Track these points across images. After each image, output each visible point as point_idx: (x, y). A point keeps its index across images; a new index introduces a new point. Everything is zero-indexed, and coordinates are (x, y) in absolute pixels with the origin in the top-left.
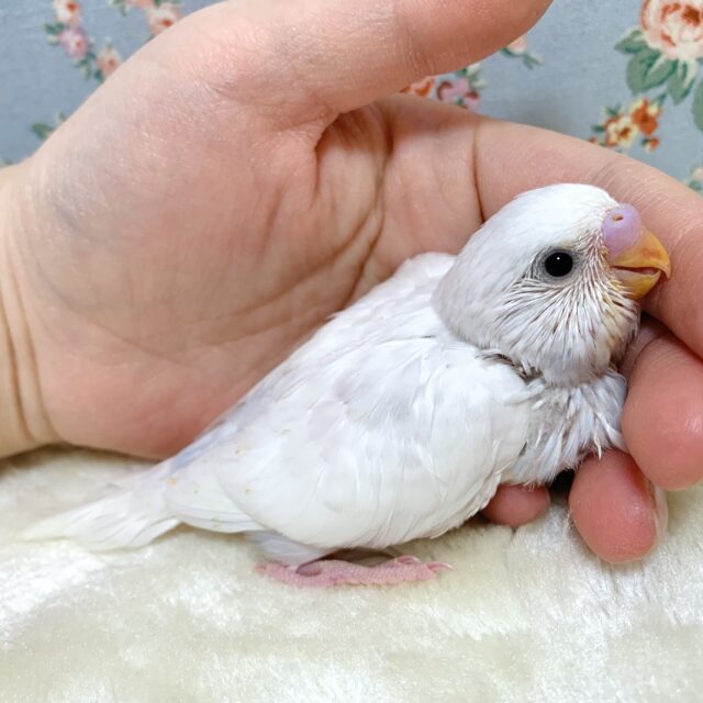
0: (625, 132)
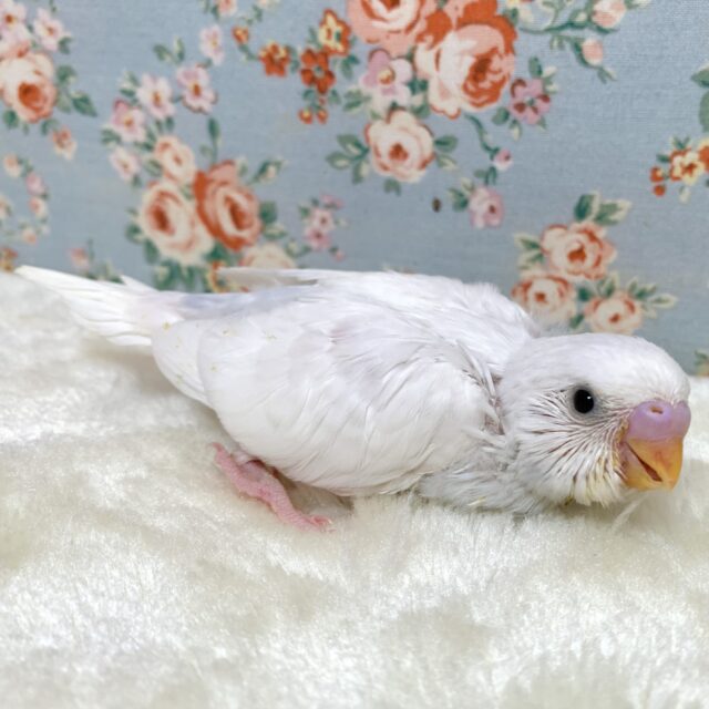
0: (690, 168)
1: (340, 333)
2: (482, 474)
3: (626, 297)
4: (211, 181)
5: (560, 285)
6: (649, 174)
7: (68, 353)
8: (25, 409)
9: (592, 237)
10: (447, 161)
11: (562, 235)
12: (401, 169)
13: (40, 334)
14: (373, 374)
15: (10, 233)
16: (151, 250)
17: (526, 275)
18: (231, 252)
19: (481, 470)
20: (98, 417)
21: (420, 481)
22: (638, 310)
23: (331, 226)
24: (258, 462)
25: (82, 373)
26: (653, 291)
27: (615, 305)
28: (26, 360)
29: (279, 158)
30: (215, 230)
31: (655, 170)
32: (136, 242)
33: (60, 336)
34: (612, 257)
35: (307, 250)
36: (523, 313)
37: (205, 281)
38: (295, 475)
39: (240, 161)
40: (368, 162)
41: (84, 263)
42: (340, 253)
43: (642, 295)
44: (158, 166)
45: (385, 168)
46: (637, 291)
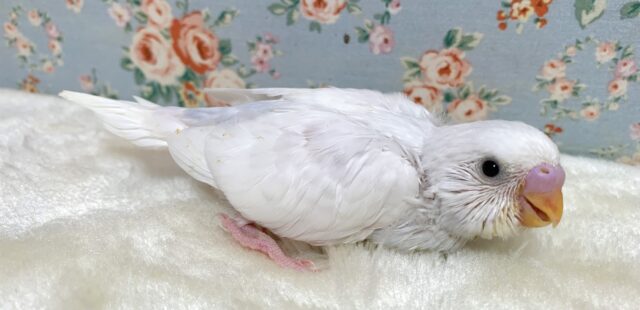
0: (524, 11)
1: (310, 133)
2: (417, 227)
3: (477, 98)
4: (184, 25)
5: (432, 92)
6: (495, 15)
7: (92, 150)
8: (70, 192)
9: (456, 58)
10: (354, 8)
11: (434, 58)
12: (321, 15)
13: (69, 137)
14: (339, 162)
15: (34, 65)
16: (139, 75)
17: (408, 85)
18: (198, 75)
19: (417, 224)
20: (125, 195)
21: (373, 234)
22: (485, 108)
23: (270, 55)
24: (252, 224)
25: (106, 164)
26: (496, 93)
27: (469, 104)
28: (63, 157)
29: (233, 8)
30: (187, 60)
31: (500, 12)
32: (129, 70)
33: (83, 138)
34: (469, 71)
35: (253, 72)
36: (427, 112)
37: (178, 96)
38: (283, 233)
39: (205, 11)
40: (298, 10)
41: (90, 85)
42: (276, 74)
43: (488, 97)
44: (144, 16)
45: (310, 14)
46: (484, 94)
